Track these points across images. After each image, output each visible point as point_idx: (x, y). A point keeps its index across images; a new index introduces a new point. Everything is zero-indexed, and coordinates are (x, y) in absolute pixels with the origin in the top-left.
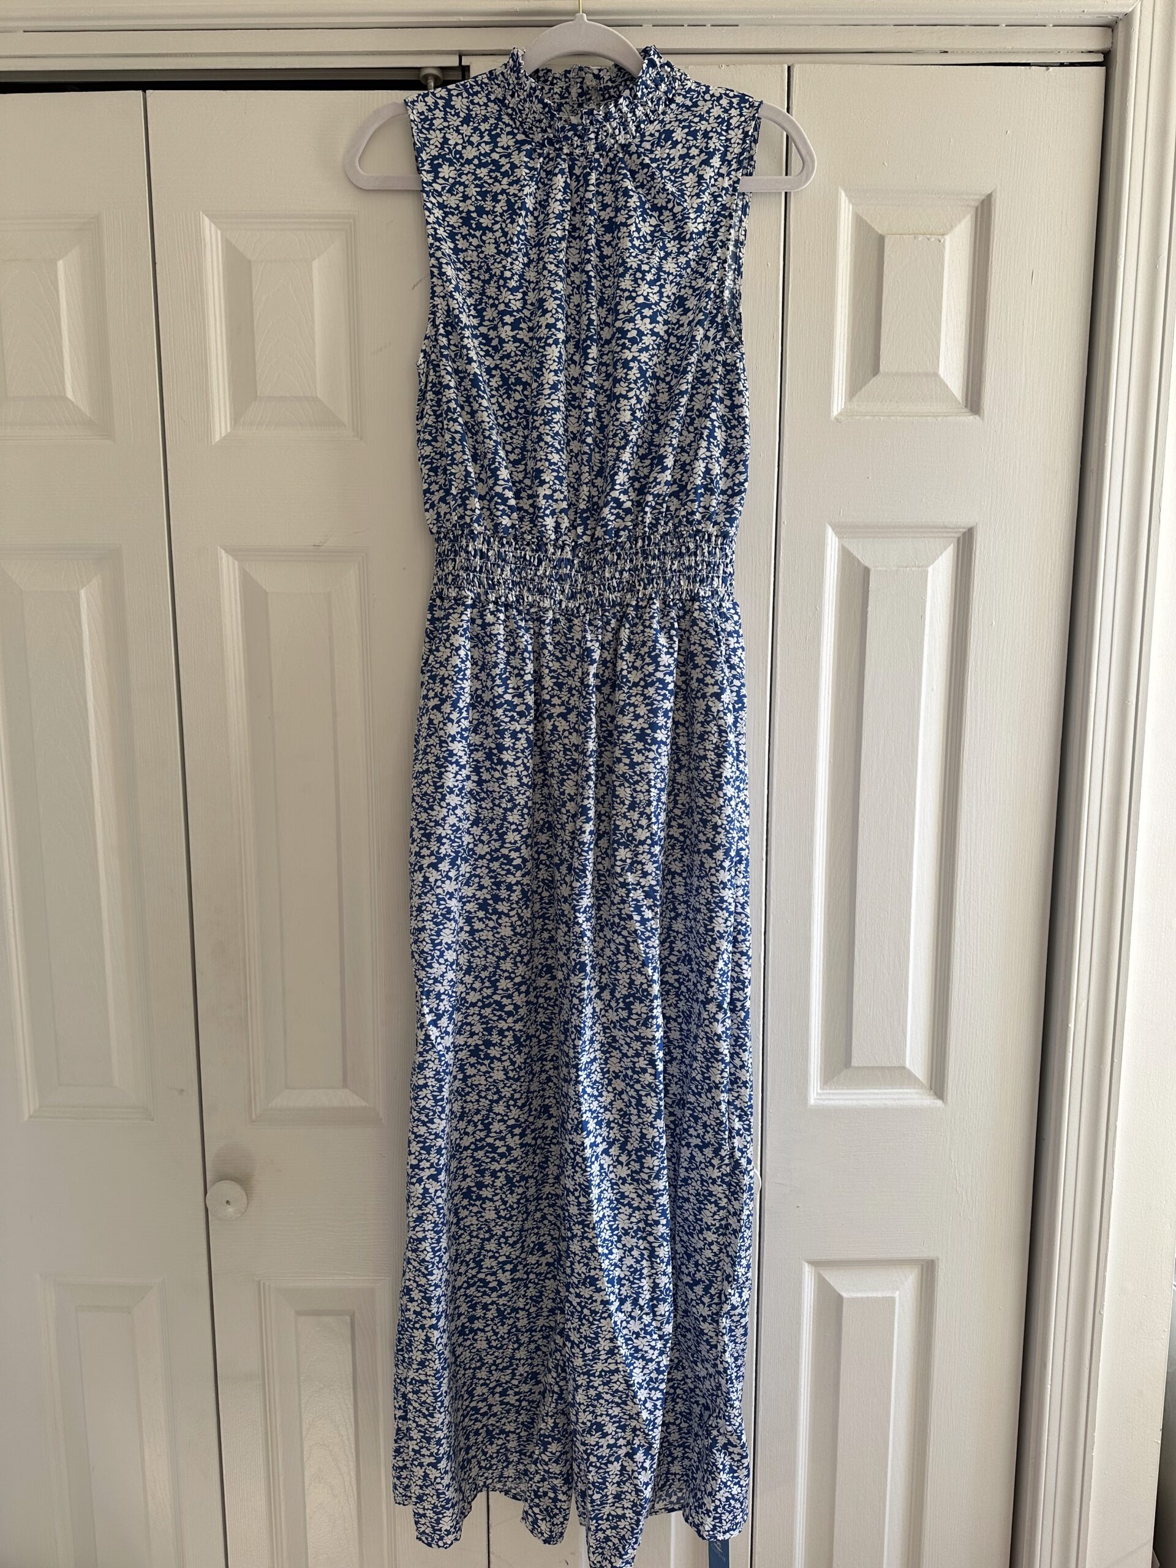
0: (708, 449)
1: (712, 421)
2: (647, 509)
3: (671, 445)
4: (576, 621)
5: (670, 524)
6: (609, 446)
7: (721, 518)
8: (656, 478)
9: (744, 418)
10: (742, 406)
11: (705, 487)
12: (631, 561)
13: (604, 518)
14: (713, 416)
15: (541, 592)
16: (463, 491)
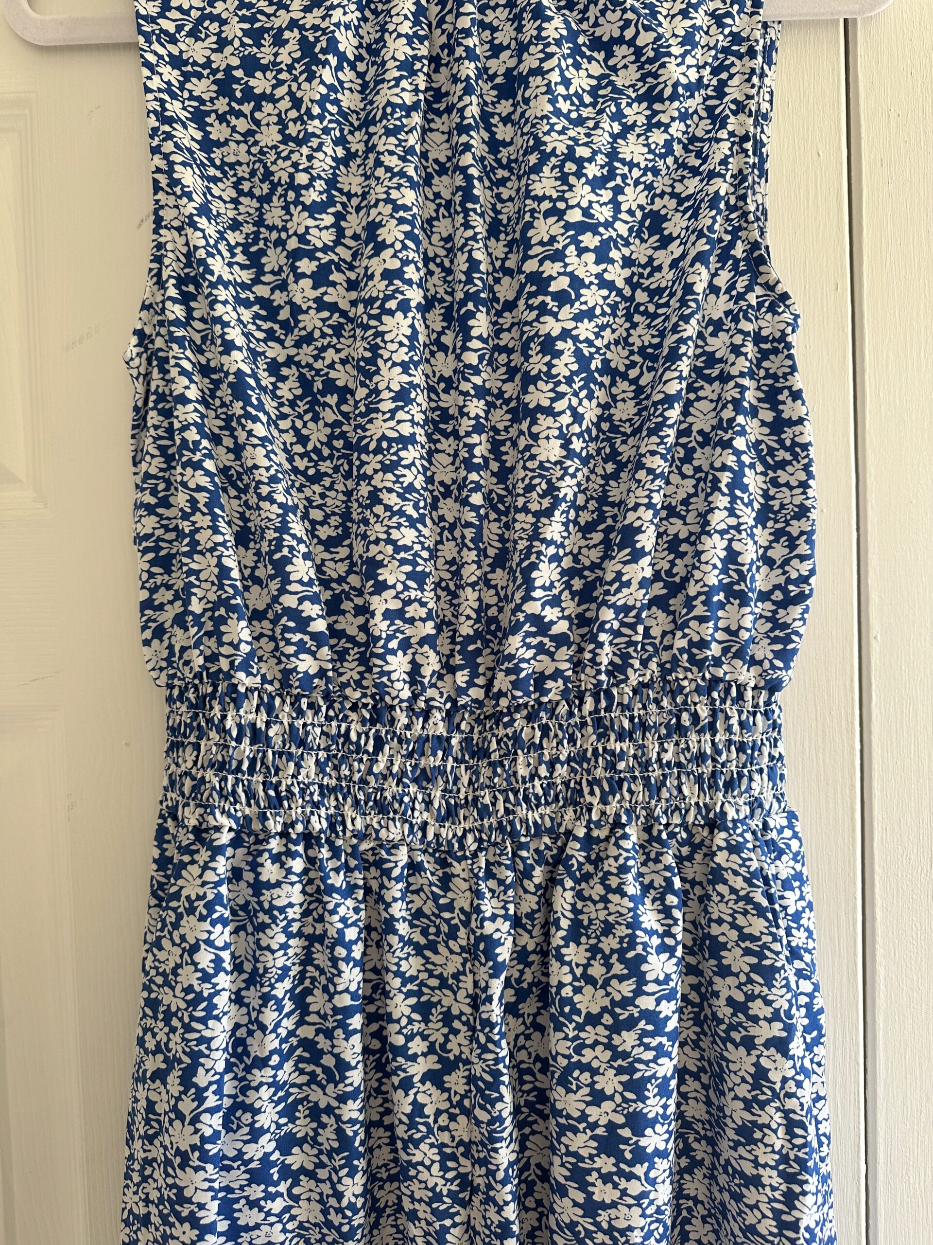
0: (732, 512)
1: (738, 453)
2: (603, 637)
3: (649, 506)
4: (457, 868)
5: (653, 665)
6: (518, 510)
7: (763, 650)
8: (619, 574)
9: (805, 447)
10: (801, 421)
11: (728, 589)
12: (572, 740)
13: (511, 657)
14: (740, 443)
15: (382, 808)
16: (216, 606)
